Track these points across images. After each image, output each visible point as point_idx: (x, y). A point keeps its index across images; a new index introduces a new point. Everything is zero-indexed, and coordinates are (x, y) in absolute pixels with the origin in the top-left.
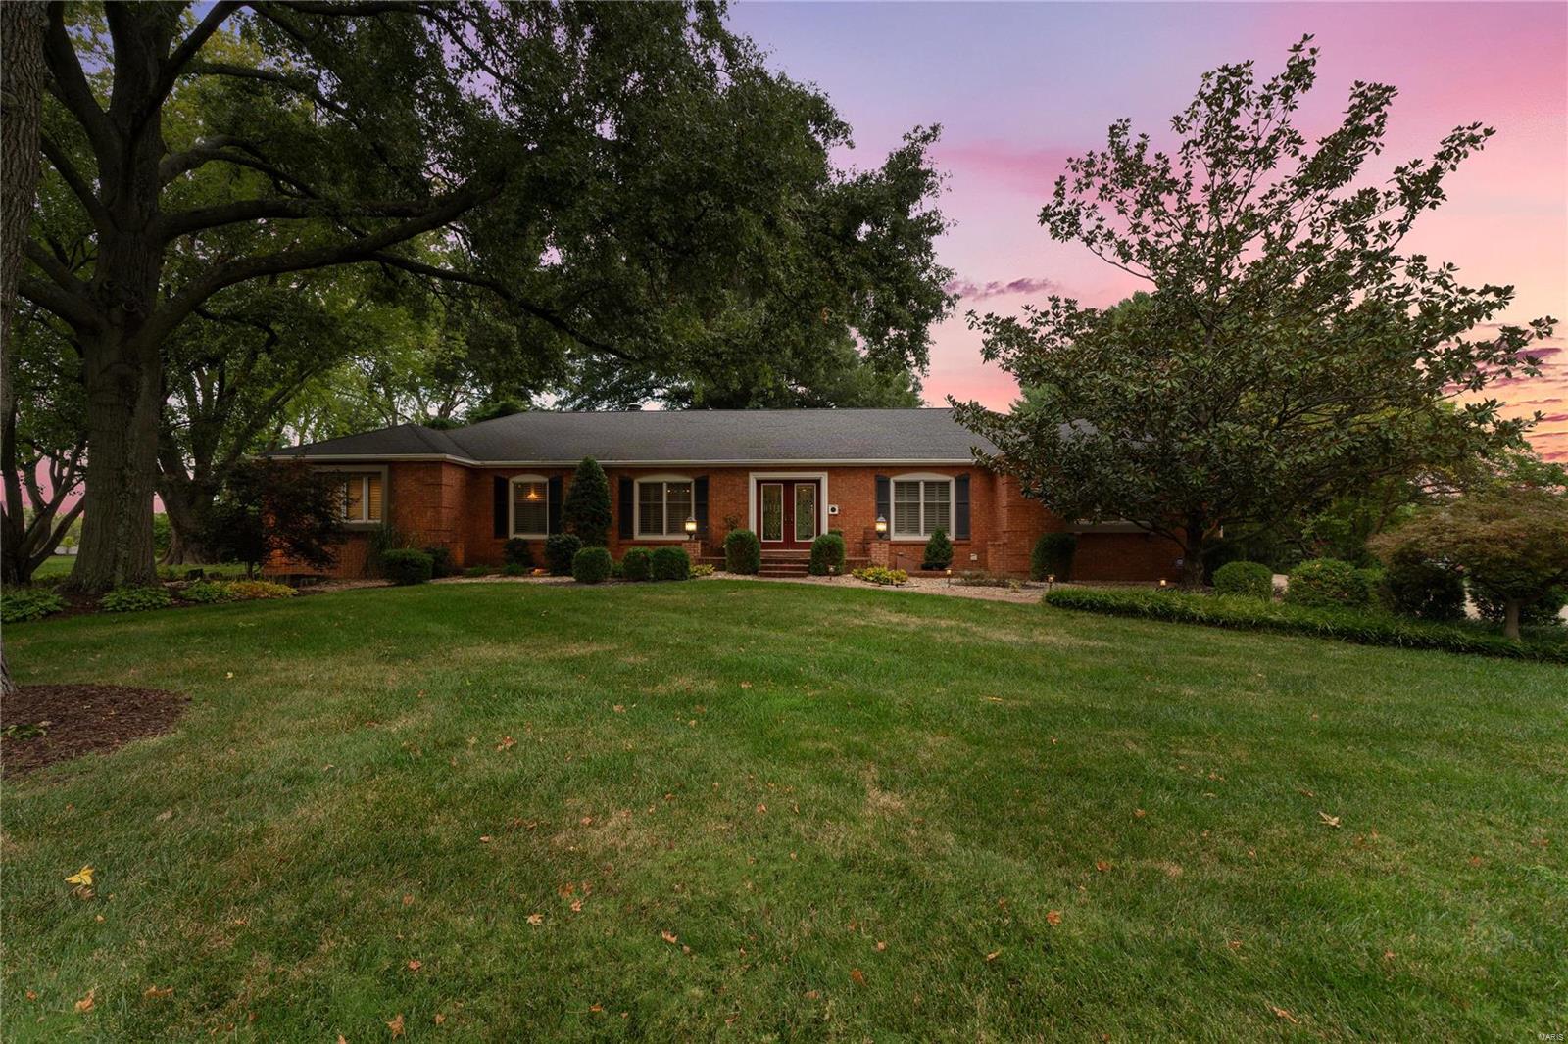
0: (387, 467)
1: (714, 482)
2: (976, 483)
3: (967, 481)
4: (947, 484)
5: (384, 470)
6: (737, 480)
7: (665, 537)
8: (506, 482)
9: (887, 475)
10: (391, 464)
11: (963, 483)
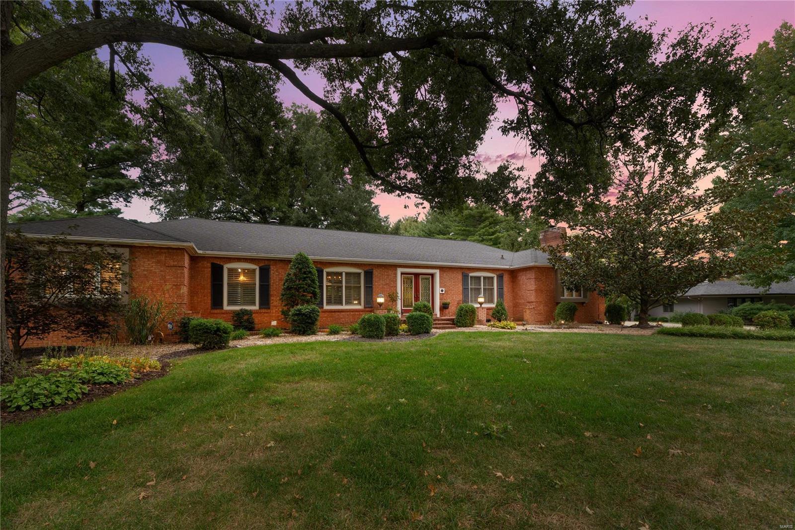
0: (127, 250)
1: (376, 273)
2: (506, 278)
3: (502, 277)
4: (492, 278)
5: (126, 252)
6: (390, 272)
7: (344, 307)
8: (221, 268)
9: (468, 272)
10: (131, 247)
11: (500, 277)
